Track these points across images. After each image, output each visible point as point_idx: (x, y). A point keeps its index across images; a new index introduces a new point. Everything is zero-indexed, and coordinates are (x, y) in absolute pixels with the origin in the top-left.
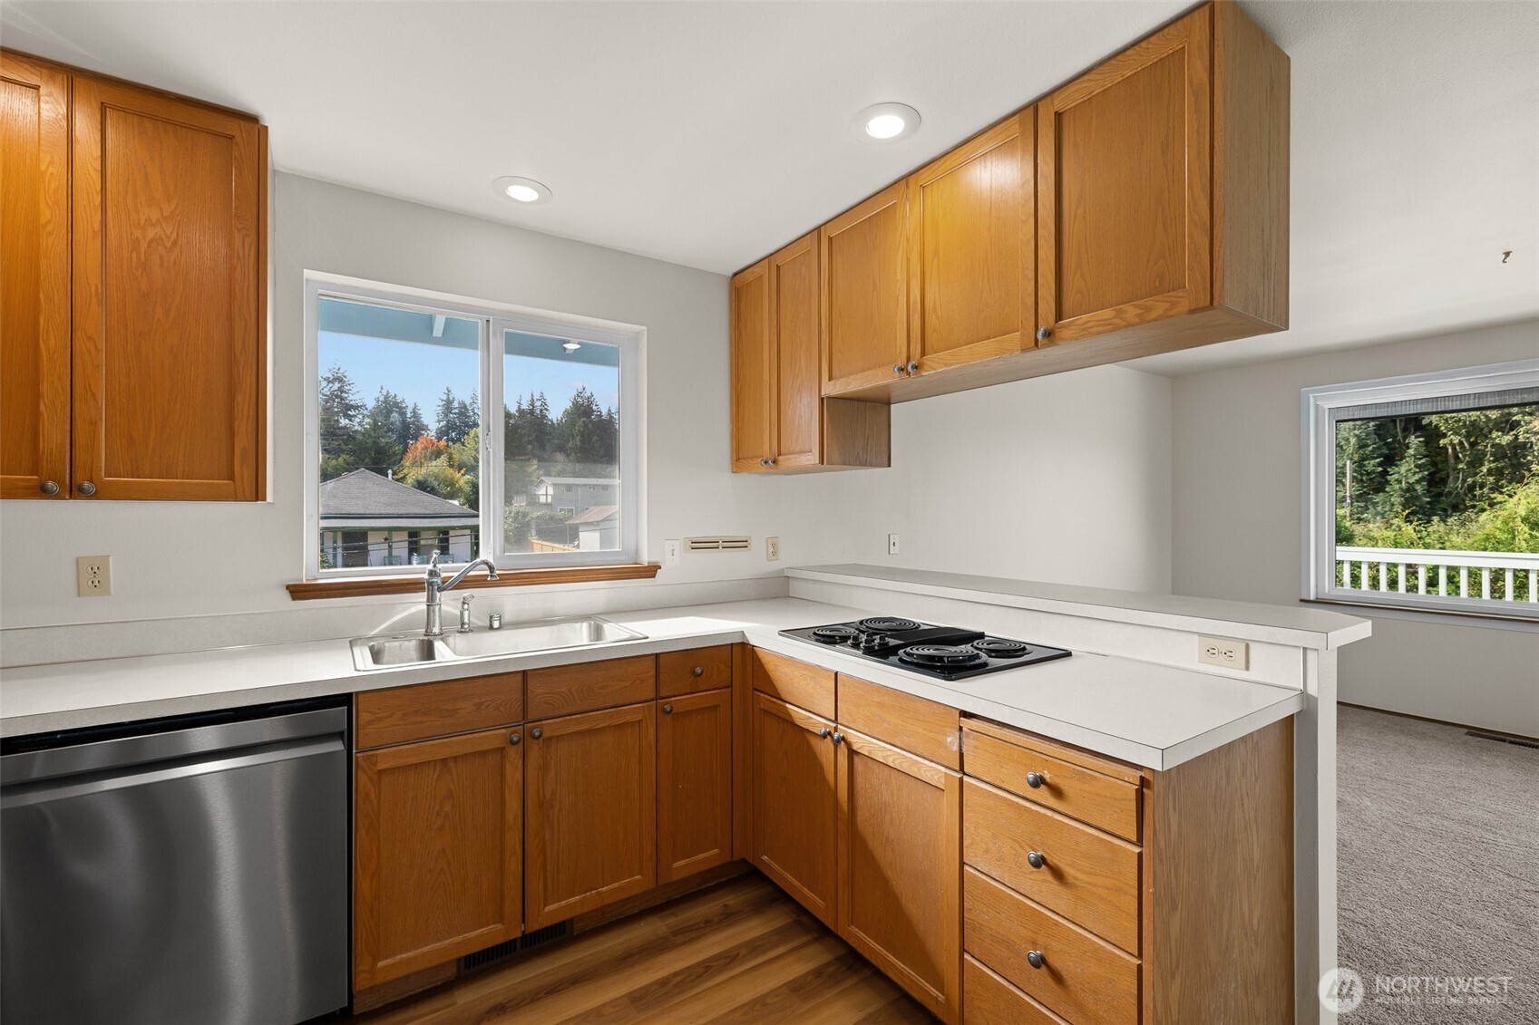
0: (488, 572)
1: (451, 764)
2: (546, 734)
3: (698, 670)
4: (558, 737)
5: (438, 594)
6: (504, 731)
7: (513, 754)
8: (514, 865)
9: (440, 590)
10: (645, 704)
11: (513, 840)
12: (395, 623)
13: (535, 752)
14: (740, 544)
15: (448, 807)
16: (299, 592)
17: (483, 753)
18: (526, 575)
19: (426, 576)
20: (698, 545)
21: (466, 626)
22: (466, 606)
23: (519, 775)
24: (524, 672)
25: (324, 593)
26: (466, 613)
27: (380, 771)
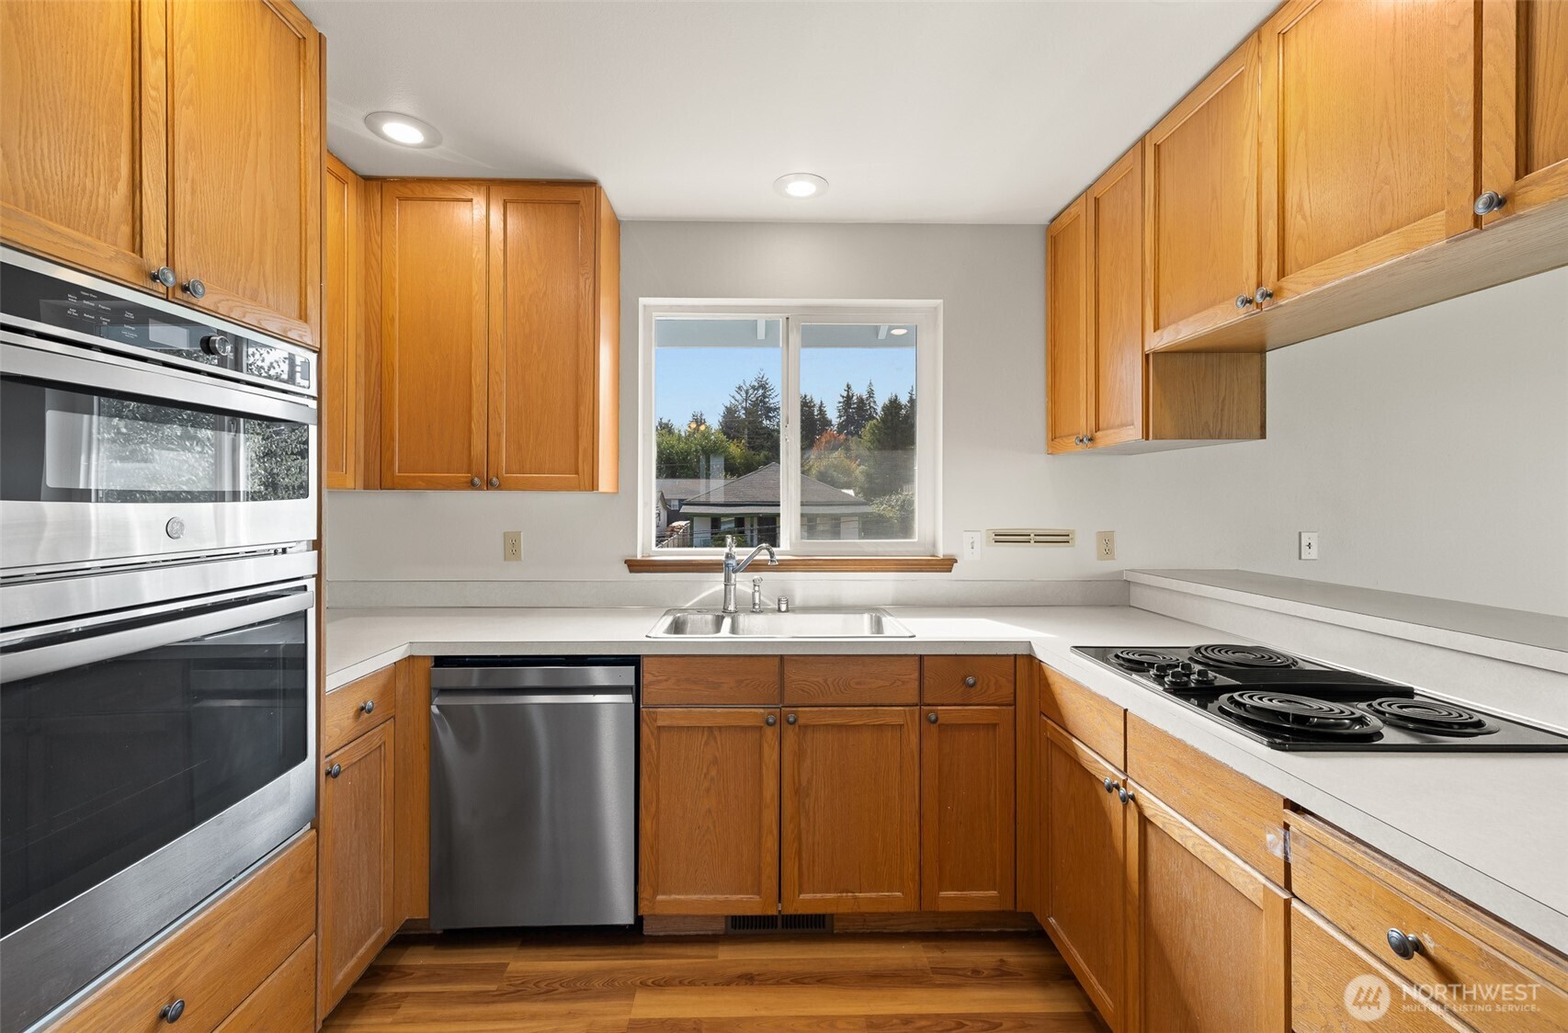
0: (768, 557)
1: (716, 733)
2: (802, 721)
3: (971, 680)
4: (814, 726)
5: (733, 575)
6: (762, 711)
7: (770, 734)
8: (770, 843)
9: (735, 571)
10: (907, 708)
11: (770, 816)
12: (704, 598)
13: (790, 736)
14: (1062, 538)
15: (713, 773)
16: (635, 566)
17: (744, 729)
18: (814, 562)
19: (723, 558)
20: (1002, 538)
21: (757, 607)
22: (757, 588)
23: (775, 756)
24: (782, 657)
25: (652, 568)
26: (757, 595)
27: (659, 727)
